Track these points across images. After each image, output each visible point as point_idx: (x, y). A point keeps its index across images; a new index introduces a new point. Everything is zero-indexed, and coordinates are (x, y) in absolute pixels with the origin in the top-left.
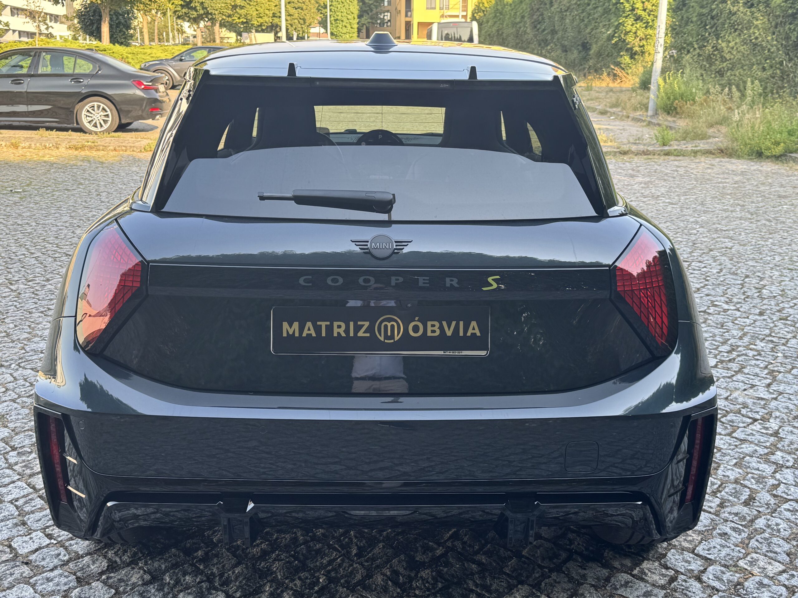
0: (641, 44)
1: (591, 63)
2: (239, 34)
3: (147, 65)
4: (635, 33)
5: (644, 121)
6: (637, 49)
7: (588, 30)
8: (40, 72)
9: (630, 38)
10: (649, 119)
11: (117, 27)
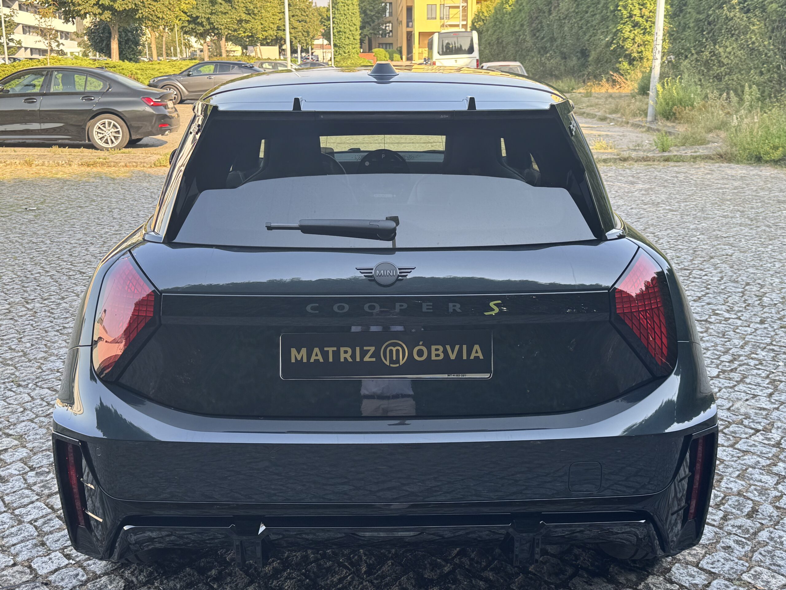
0: (639, 50)
1: (590, 69)
2: (245, 47)
3: (156, 80)
4: (633, 39)
5: (644, 127)
6: (635, 55)
7: (587, 37)
8: (52, 91)
9: (628, 45)
10: (648, 125)
11: (126, 43)
